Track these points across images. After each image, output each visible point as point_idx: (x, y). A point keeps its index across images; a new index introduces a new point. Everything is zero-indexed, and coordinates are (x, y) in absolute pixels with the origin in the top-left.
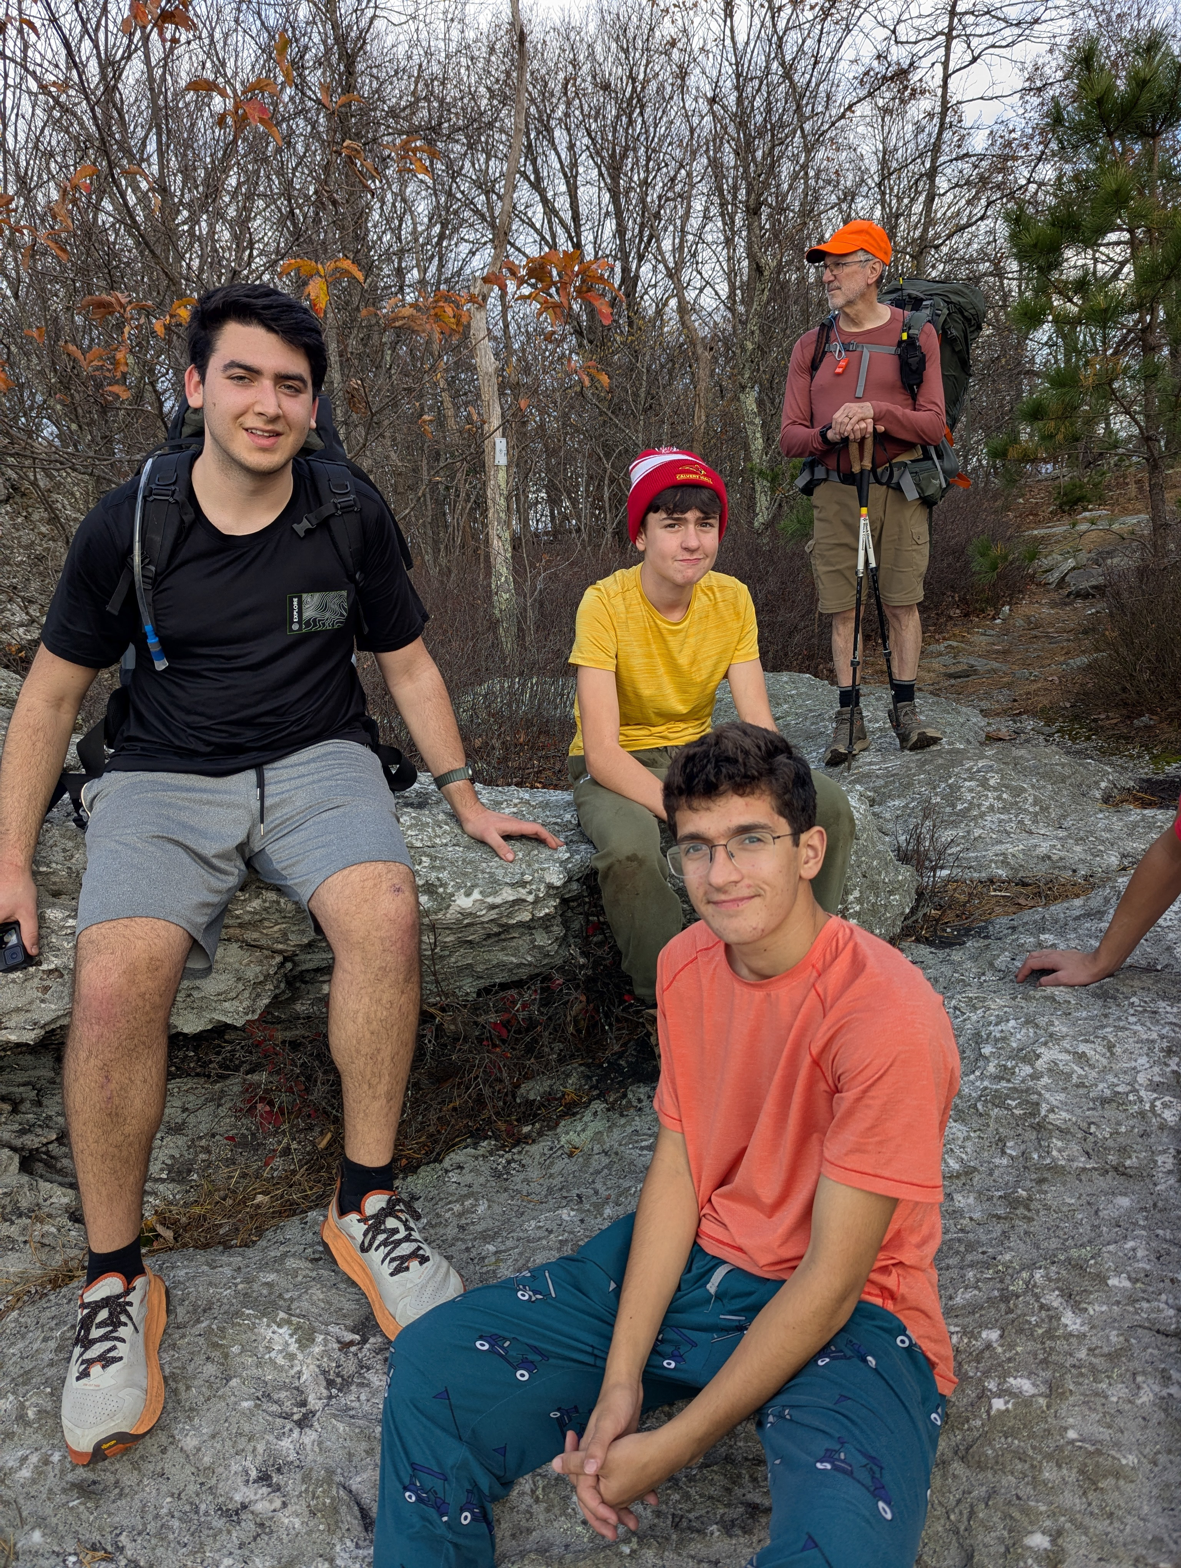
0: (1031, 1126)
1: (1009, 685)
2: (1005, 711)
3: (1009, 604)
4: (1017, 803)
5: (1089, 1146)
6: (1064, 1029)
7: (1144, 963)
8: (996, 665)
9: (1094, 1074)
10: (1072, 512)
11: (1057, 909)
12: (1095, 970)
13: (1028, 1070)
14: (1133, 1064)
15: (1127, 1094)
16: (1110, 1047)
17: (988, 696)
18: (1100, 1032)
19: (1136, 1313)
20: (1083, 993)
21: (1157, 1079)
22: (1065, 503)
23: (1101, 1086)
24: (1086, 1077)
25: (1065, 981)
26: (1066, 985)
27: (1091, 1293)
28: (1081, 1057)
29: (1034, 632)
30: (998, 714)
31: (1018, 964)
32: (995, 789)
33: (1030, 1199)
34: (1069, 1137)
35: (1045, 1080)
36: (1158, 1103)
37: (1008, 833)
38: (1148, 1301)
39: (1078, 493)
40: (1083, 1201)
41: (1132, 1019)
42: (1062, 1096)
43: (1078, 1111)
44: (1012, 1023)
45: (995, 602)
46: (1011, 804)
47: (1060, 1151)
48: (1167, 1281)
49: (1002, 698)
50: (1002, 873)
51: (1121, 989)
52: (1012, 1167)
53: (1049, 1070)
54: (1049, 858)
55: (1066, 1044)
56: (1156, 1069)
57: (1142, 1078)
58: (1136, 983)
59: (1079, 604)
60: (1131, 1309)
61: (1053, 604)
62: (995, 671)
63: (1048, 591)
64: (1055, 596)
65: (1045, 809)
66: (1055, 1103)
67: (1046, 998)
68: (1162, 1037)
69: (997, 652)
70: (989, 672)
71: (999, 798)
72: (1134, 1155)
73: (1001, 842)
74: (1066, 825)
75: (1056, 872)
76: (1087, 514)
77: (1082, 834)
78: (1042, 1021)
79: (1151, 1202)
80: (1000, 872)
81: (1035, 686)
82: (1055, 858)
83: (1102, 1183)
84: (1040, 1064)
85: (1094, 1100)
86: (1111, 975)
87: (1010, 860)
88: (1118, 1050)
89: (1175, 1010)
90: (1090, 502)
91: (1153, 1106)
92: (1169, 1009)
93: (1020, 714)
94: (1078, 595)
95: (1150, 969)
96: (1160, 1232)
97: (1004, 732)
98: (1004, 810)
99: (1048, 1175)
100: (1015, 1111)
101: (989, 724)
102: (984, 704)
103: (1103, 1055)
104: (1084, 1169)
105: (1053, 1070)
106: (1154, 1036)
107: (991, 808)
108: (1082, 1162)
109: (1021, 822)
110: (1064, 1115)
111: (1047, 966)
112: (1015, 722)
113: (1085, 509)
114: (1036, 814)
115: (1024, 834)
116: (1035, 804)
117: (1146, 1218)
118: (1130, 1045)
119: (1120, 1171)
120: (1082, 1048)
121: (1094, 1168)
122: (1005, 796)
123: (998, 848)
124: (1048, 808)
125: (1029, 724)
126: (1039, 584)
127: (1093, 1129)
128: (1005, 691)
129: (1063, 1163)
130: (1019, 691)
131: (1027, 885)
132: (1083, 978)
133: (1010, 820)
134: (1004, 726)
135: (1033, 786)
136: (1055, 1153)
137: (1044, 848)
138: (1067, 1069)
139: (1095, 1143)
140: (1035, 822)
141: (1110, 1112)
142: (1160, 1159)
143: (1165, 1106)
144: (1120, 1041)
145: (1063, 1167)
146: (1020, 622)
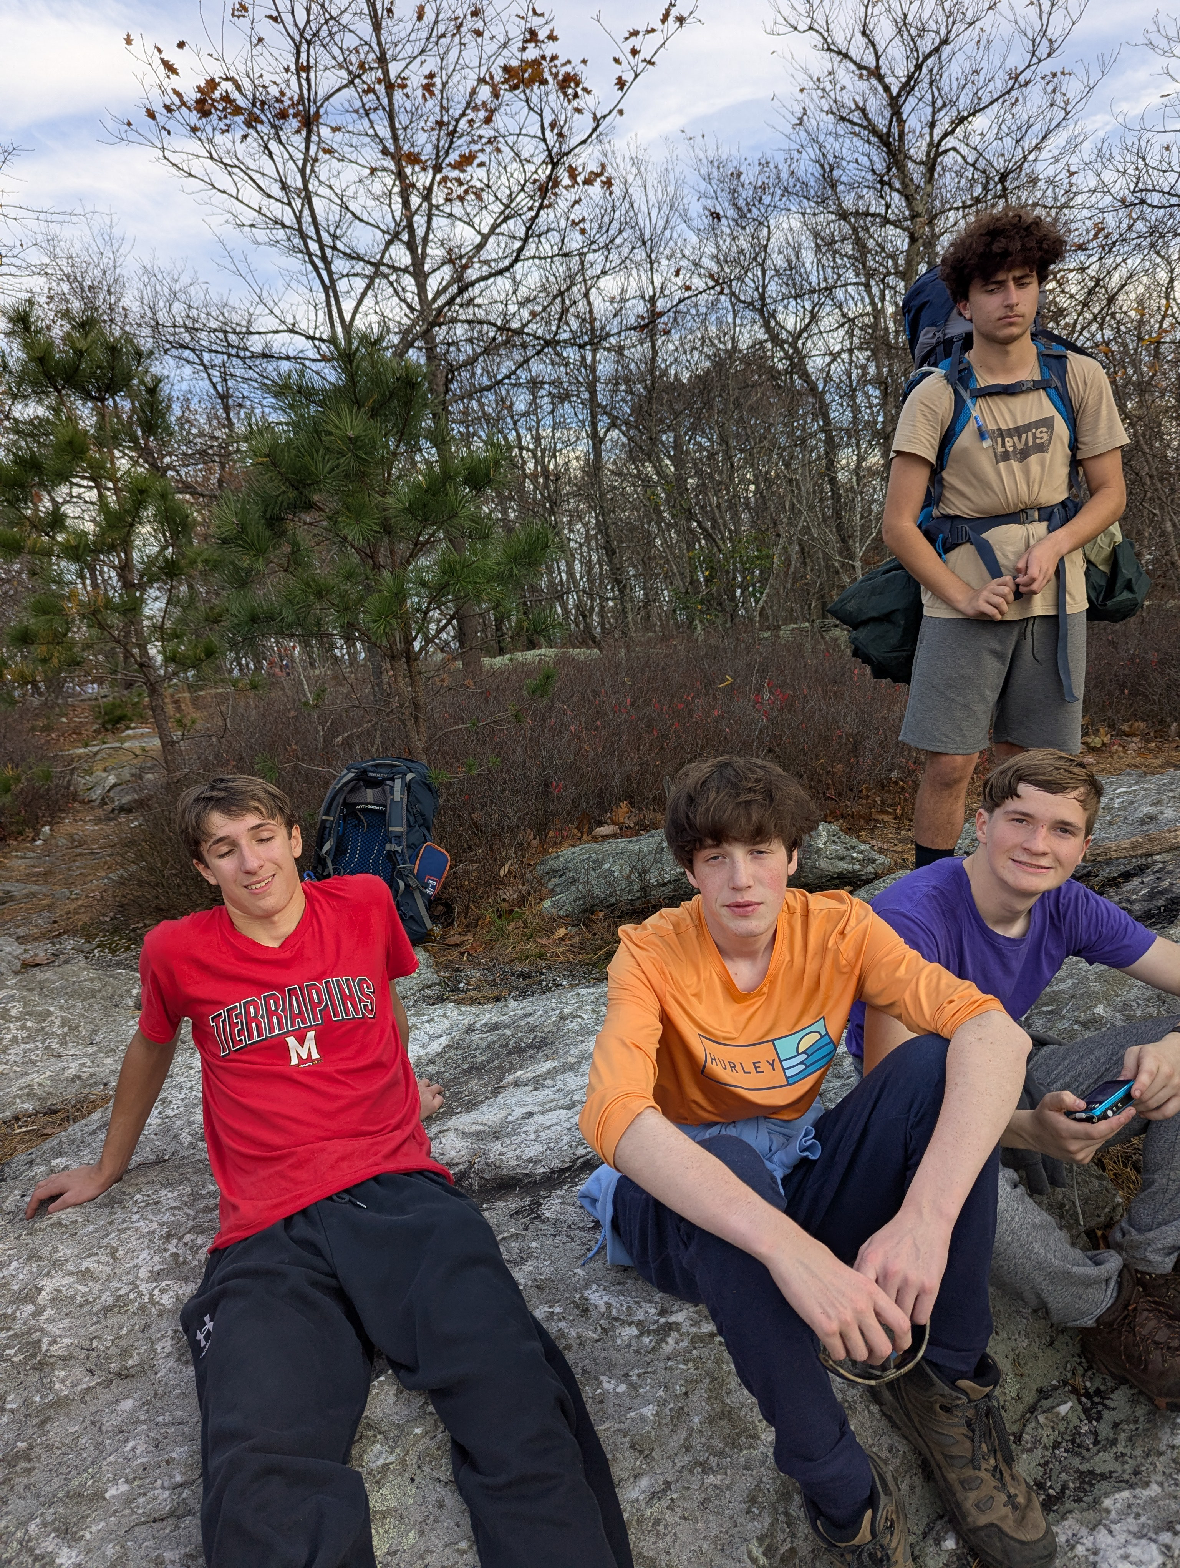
0: (34, 1368)
1: (50, 907)
2: (43, 934)
3: (50, 823)
4: (43, 1028)
5: (91, 1364)
6: (69, 1252)
7: (153, 1157)
8: (34, 888)
9: (98, 1286)
10: (115, 730)
11: (74, 1129)
12: (102, 1180)
13: (30, 1308)
14: (136, 1261)
15: (128, 1294)
16: (113, 1253)
17: (26, 921)
18: (104, 1242)
19: (134, 1512)
20: (91, 1207)
21: (158, 1267)
22: (109, 721)
23: (104, 1296)
24: (90, 1292)
25: (73, 1201)
26: (74, 1205)
27: (88, 1516)
28: (85, 1275)
29: (79, 850)
30: (36, 939)
31: (28, 1199)
32: (18, 1019)
33: (31, 1448)
34: (73, 1362)
35: (49, 1312)
36: (156, 1292)
37: (33, 1062)
38: (144, 1494)
39: (118, 713)
40: (87, 1423)
41: (135, 1217)
42: (66, 1323)
43: (82, 1331)
44: (14, 1264)
45: (35, 824)
46: (38, 1031)
47: (62, 1381)
48: (164, 1465)
49: (41, 921)
50: (29, 1106)
51: (127, 1190)
52: (12, 1422)
53: (53, 1300)
54: (79, 1077)
55: (70, 1267)
56: (157, 1258)
57: (143, 1273)
58: (142, 1180)
59: (123, 818)
60: (128, 1511)
61: (98, 821)
62: (34, 894)
63: (92, 808)
64: (99, 812)
65: (74, 1029)
66: (58, 1332)
67: (52, 1226)
68: (162, 1225)
69: (38, 874)
70: (27, 896)
71: (23, 1028)
72: (135, 1353)
73: (27, 1074)
74: (97, 1039)
75: (87, 1090)
76: (130, 732)
77: (112, 1045)
78: (45, 1252)
79: (152, 1393)
80: (26, 1106)
81: (74, 905)
82: (85, 1076)
83: (106, 1395)
84: (43, 1298)
85: (97, 1314)
86: (119, 1179)
87: (38, 1091)
88: (121, 1253)
89: (176, 1194)
90: (131, 720)
91: (151, 1295)
92: (170, 1195)
93: (60, 935)
94: (122, 809)
95: (160, 1161)
96: (160, 1419)
97: (42, 957)
98: (30, 1038)
99: (51, 1413)
100: (15, 1359)
101: (26, 951)
102: (21, 932)
103: (107, 1264)
104: (88, 1389)
105: (57, 1299)
106: (155, 1226)
107: (15, 1040)
108: (88, 1381)
109: (49, 1048)
110: (67, 1341)
111: (55, 1192)
112: (54, 944)
113: (129, 728)
114: (64, 1036)
115: (52, 1060)
116: (63, 1026)
117: (148, 1411)
118: (134, 1243)
119: (123, 1375)
120: (87, 1264)
121: (99, 1384)
122: (29, 1024)
123: (23, 1081)
124: (77, 1027)
125: (69, 944)
126: (82, 802)
127: (95, 1343)
128: (45, 914)
129: (66, 1392)
130: (58, 913)
131: (55, 1112)
132: (90, 1192)
133: (37, 1048)
134: (41, 951)
135: (61, 1008)
136: (57, 1386)
137: (73, 1068)
138: (71, 1292)
139: (98, 1356)
140: (63, 1043)
141: (113, 1319)
142: (159, 1347)
143: (163, 1291)
144: (122, 1243)
145: (66, 1396)
146: (62, 842)
